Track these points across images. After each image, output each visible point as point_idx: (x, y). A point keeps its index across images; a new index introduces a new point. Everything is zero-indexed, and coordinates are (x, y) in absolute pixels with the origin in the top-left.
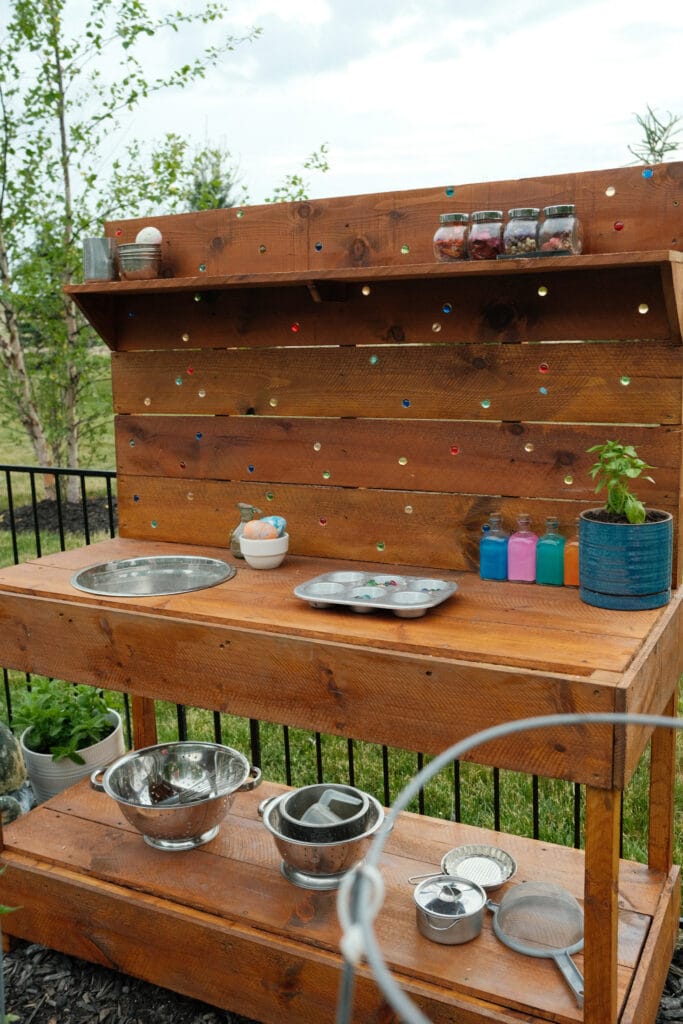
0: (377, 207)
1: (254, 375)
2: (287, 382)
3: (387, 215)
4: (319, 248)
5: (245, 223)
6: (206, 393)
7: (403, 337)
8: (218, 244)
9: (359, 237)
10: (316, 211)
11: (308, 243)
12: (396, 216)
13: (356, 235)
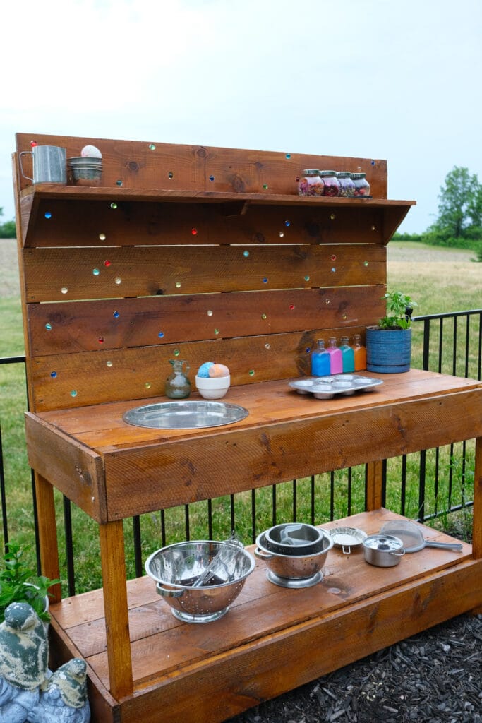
0: (249, 158)
1: (163, 265)
2: (189, 270)
3: (255, 164)
4: (212, 179)
5: (156, 154)
6: (122, 281)
7: (264, 240)
8: (133, 167)
9: (238, 175)
10: (210, 154)
11: (205, 175)
12: (259, 165)
13: (236, 173)
